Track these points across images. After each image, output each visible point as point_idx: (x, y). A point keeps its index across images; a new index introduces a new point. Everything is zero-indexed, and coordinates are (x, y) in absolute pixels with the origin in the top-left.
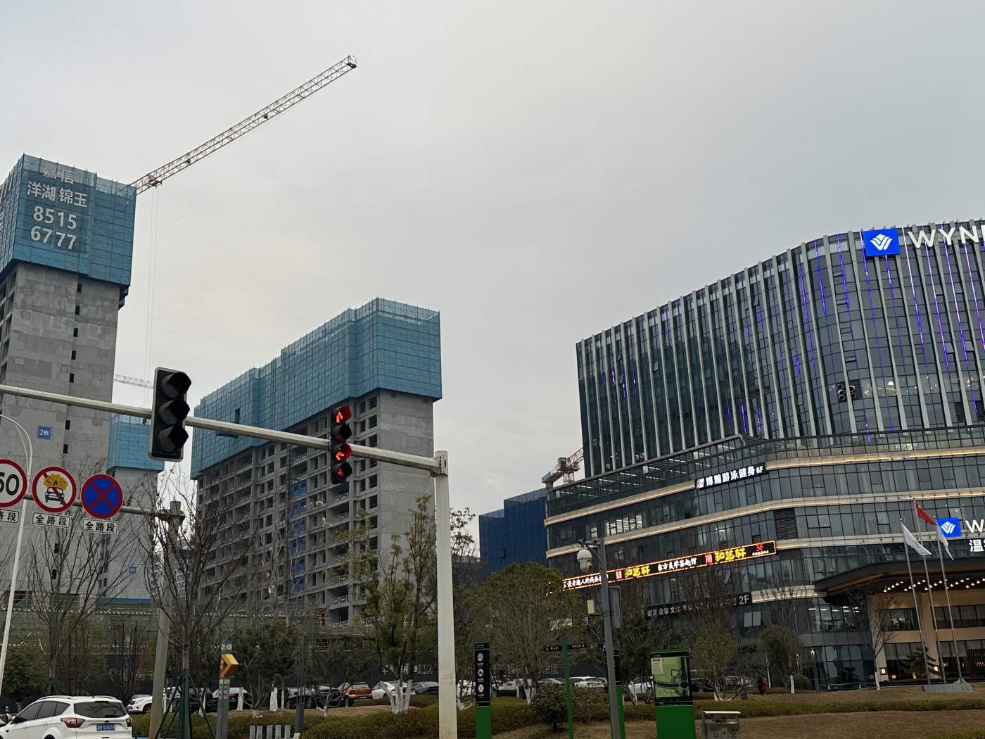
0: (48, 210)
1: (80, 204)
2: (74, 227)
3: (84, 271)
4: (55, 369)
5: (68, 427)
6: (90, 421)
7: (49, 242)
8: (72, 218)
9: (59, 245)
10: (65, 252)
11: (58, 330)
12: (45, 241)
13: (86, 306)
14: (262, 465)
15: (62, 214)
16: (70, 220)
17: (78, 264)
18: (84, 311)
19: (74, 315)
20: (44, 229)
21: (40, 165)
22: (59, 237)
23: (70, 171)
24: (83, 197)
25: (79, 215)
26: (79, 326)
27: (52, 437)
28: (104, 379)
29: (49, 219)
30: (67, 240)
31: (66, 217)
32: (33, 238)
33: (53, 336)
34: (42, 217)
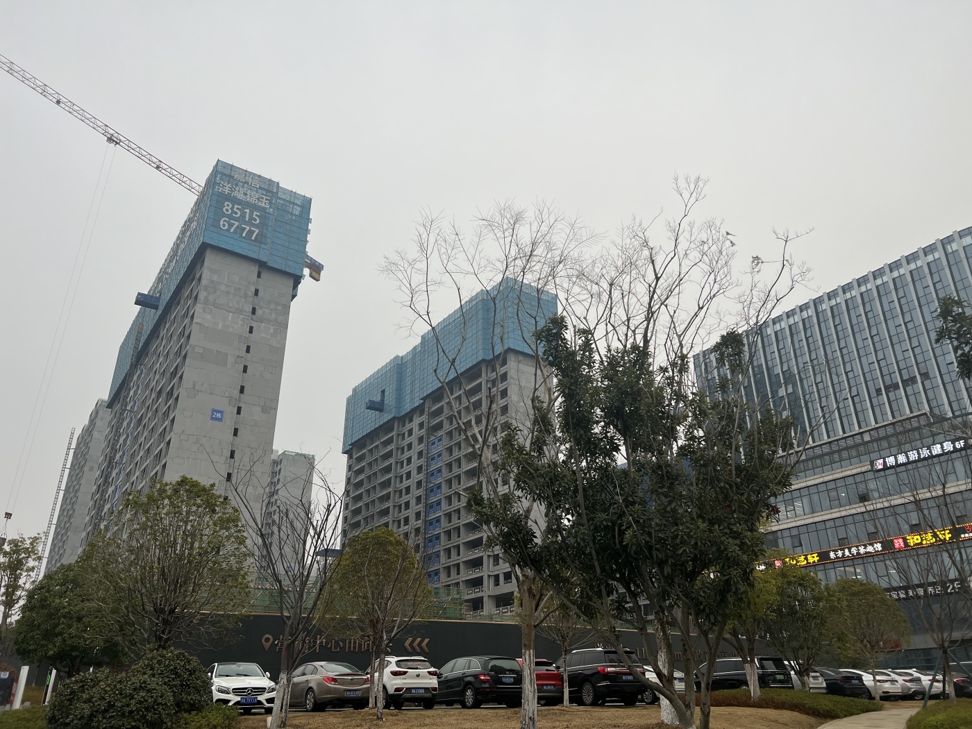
0: (236, 206)
1: (263, 205)
2: (258, 222)
3: (264, 259)
4: (231, 359)
5: (239, 412)
6: (259, 409)
7: (235, 232)
8: (256, 215)
9: (244, 235)
10: (249, 242)
11: (235, 326)
12: (232, 230)
13: (261, 308)
14: (403, 432)
15: (248, 211)
16: (254, 216)
17: (259, 253)
18: (259, 312)
19: (250, 315)
20: (231, 221)
21: (231, 170)
22: (244, 229)
23: (257, 178)
24: (266, 199)
25: (263, 213)
26: (254, 325)
27: (223, 419)
28: (274, 372)
29: (236, 213)
30: (250, 232)
31: (251, 214)
32: (222, 227)
33: (230, 330)
34: (230, 211)
